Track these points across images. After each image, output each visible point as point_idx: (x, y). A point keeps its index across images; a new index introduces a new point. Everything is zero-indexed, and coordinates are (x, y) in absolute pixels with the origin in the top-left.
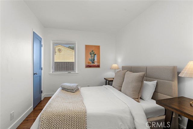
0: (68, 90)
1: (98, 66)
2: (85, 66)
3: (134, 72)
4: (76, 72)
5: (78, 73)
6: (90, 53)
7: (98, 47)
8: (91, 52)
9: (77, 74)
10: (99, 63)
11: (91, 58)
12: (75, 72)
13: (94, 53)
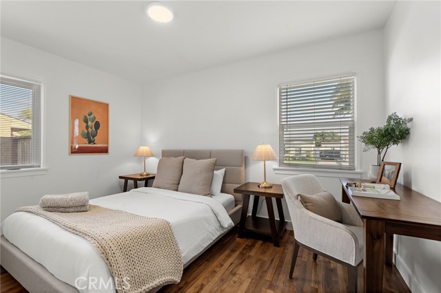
0: (67, 210)
1: (105, 150)
2: (68, 150)
3: (198, 159)
4: (42, 167)
5: (46, 170)
6: (83, 117)
7: (105, 107)
8: (86, 116)
9: (44, 172)
10: (107, 143)
11: (86, 131)
12: (39, 166)
13: (95, 118)
